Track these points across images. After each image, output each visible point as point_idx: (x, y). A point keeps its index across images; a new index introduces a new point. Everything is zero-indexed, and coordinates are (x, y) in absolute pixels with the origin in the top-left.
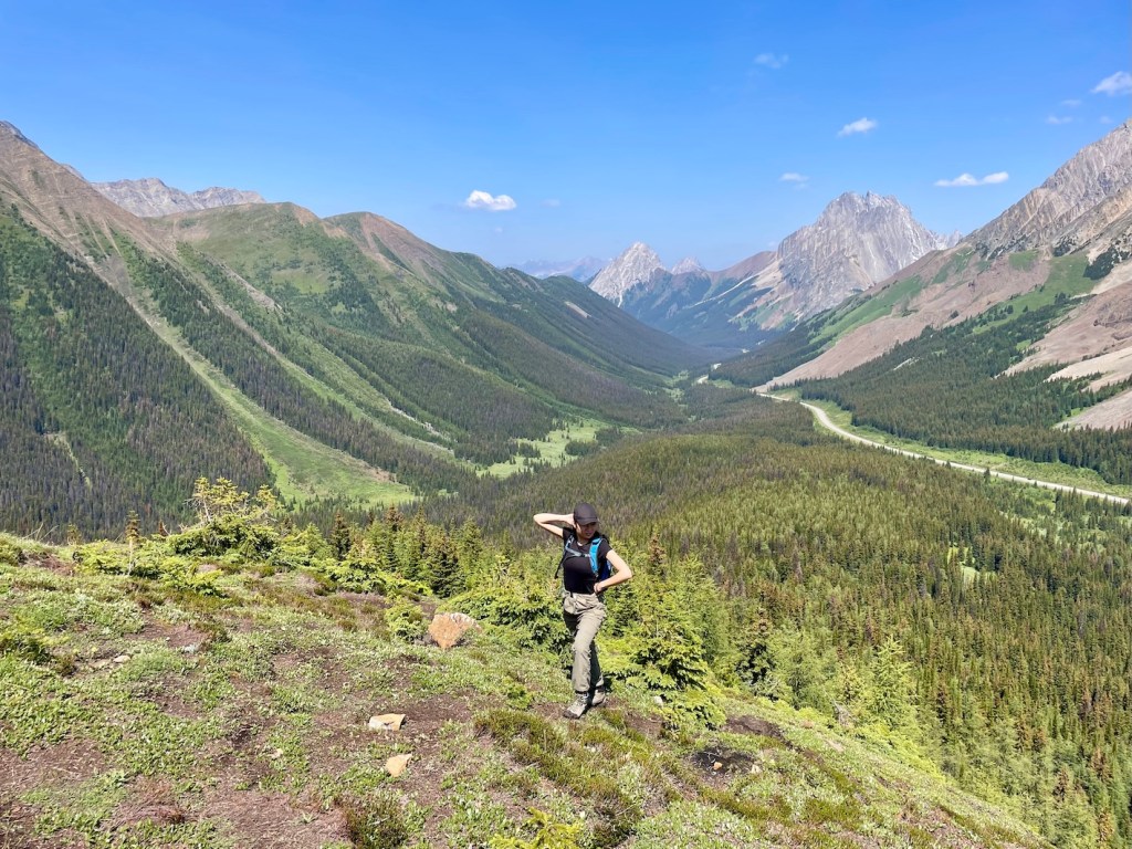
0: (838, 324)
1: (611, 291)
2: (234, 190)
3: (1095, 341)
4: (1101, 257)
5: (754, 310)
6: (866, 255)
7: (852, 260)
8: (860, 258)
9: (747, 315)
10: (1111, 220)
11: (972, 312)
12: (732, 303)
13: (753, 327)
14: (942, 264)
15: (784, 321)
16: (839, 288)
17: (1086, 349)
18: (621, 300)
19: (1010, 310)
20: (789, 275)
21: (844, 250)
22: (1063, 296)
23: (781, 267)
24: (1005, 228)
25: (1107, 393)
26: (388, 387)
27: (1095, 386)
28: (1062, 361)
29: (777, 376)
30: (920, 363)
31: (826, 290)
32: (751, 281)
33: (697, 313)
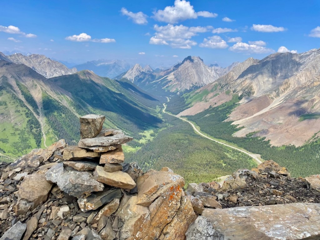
0: (192, 99)
1: (130, 77)
2: (38, 55)
3: (239, 116)
4: (241, 95)
5: (169, 86)
6: (194, 75)
7: (191, 76)
8: (193, 76)
9: (167, 87)
10: (243, 86)
11: (218, 104)
12: (163, 83)
13: (169, 91)
14: (212, 87)
15: (176, 90)
16: (188, 83)
17: (237, 118)
18: (133, 80)
19: (225, 105)
20: (176, 77)
21: (189, 73)
22: (234, 103)
23: (174, 74)
24: (224, 80)
25: (240, 129)
26: (115, 123)
27: (238, 127)
28: (234, 120)
29: (181, 112)
30: (210, 116)
31: (185, 83)
32: (166, 77)
33: (154, 85)
